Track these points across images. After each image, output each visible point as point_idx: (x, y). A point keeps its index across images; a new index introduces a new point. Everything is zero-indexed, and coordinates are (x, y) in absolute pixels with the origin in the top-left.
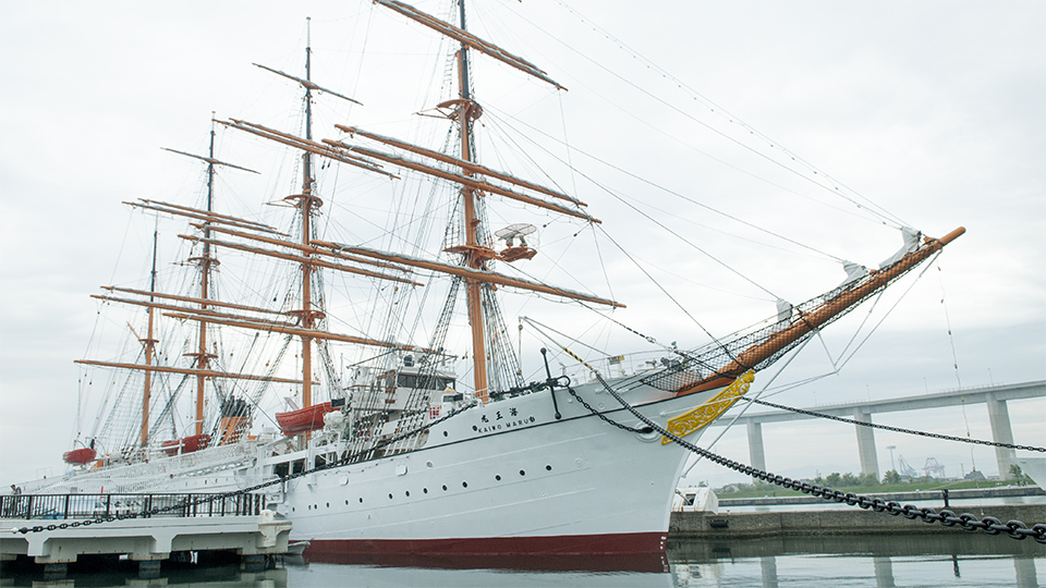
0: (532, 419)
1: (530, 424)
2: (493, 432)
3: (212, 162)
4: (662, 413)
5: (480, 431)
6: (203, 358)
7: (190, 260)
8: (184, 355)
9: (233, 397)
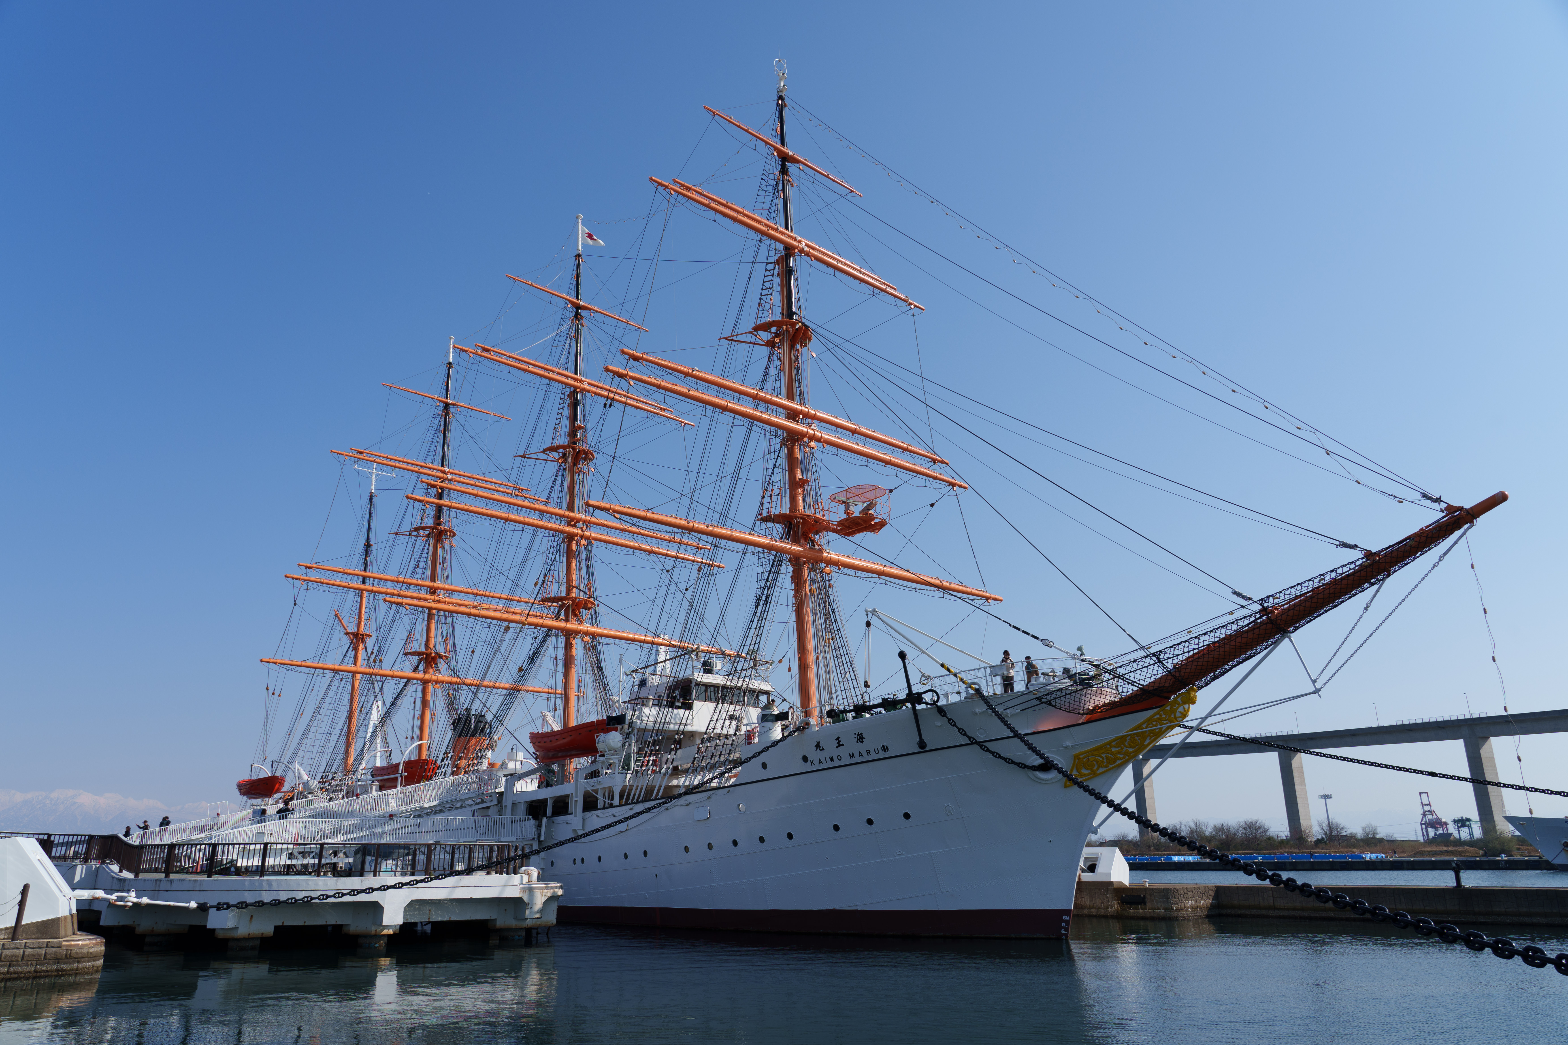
0: (885, 749)
1: (882, 755)
2: (831, 765)
4: (1068, 743)
5: (812, 763)
6: (427, 658)
7: (416, 529)
8: (405, 654)
9: (468, 711)
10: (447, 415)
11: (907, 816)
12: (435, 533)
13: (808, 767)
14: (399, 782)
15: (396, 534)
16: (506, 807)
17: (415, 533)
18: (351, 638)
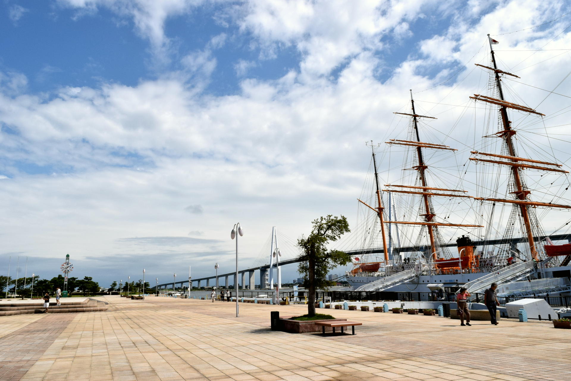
3: (415, 116)
6: (429, 216)
7: (413, 167)
8: (420, 215)
9: (463, 236)
10: (415, 121)
12: (422, 168)
14: (460, 264)
15: (405, 170)
16: (543, 273)
17: (412, 169)
18: (377, 210)
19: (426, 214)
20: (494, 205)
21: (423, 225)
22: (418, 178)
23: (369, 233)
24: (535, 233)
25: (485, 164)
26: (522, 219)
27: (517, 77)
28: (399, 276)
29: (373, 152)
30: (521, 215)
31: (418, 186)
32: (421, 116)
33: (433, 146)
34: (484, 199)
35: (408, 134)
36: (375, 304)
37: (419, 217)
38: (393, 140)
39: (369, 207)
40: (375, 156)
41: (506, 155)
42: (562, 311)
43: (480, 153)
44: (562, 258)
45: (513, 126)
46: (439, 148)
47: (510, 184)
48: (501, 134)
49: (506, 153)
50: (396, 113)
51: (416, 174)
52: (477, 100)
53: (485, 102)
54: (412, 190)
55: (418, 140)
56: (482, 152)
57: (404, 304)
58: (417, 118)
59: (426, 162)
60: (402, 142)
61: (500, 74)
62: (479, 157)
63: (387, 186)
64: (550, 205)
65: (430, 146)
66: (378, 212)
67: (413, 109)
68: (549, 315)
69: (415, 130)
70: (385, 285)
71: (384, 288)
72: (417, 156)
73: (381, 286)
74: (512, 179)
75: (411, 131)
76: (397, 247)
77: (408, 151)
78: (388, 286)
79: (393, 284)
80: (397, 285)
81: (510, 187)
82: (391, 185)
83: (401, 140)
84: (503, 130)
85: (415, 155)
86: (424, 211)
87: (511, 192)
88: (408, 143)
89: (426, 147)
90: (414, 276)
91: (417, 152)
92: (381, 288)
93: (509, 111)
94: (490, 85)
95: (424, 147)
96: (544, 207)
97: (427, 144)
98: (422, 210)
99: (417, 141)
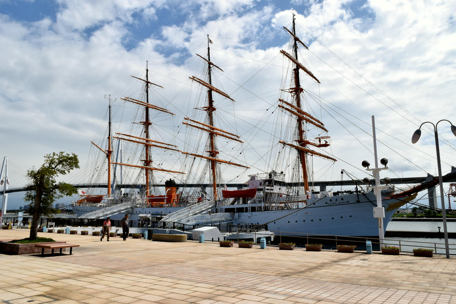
0: (348, 202)
1: (347, 203)
2: (333, 204)
3: (148, 82)
4: (389, 202)
5: (328, 204)
6: (148, 162)
7: (141, 122)
8: (141, 161)
9: (170, 179)
10: (147, 86)
11: (351, 216)
12: (147, 124)
13: (327, 205)
14: (165, 200)
15: (134, 123)
16: (219, 209)
17: (140, 123)
18: (107, 152)
19: (146, 160)
20: (195, 158)
21: (142, 168)
22: (143, 132)
23: (97, 171)
24: (218, 182)
25: (193, 128)
26: (211, 170)
27: (222, 70)
28: (117, 207)
29: (110, 105)
30: (211, 167)
31: (142, 137)
32: (152, 84)
33: (158, 108)
34: (188, 154)
35: (139, 95)
36: (94, 229)
37: (140, 161)
38: (127, 98)
39: (100, 149)
40: (111, 108)
41: (207, 124)
42: (227, 235)
43: (190, 120)
44: (232, 199)
45: (215, 105)
46: (162, 111)
47: (207, 145)
48: (206, 109)
49: (207, 123)
50: (133, 77)
51: (142, 127)
52: (194, 81)
53: (198, 83)
54: (137, 140)
55: (148, 102)
56: (192, 119)
57: (118, 230)
58: (149, 84)
59: (151, 120)
60: (134, 101)
61: (211, 66)
62: (189, 122)
63: (118, 134)
64: (229, 163)
65: (155, 108)
66: (107, 154)
67: (147, 76)
68: (219, 238)
69: (146, 93)
70: (105, 214)
71: (103, 216)
72: (145, 114)
73: (101, 215)
74: (209, 142)
75: (143, 93)
76: (119, 183)
77: (138, 109)
78: (108, 215)
79: (112, 213)
80: (115, 214)
81: (207, 147)
82: (121, 133)
83: (134, 99)
84: (208, 106)
85: (143, 113)
86: (144, 157)
87: (207, 151)
88: (139, 103)
89: (153, 108)
90: (129, 208)
91: (145, 111)
92: (101, 217)
93: (213, 93)
94: (204, 71)
95: (151, 108)
96: (226, 164)
97: (154, 106)
98: (143, 157)
99: (146, 103)
